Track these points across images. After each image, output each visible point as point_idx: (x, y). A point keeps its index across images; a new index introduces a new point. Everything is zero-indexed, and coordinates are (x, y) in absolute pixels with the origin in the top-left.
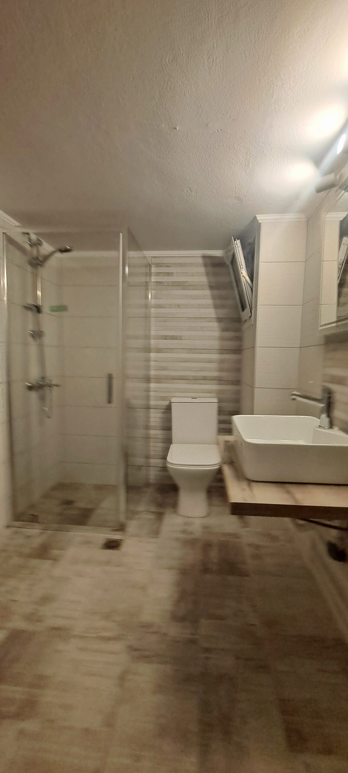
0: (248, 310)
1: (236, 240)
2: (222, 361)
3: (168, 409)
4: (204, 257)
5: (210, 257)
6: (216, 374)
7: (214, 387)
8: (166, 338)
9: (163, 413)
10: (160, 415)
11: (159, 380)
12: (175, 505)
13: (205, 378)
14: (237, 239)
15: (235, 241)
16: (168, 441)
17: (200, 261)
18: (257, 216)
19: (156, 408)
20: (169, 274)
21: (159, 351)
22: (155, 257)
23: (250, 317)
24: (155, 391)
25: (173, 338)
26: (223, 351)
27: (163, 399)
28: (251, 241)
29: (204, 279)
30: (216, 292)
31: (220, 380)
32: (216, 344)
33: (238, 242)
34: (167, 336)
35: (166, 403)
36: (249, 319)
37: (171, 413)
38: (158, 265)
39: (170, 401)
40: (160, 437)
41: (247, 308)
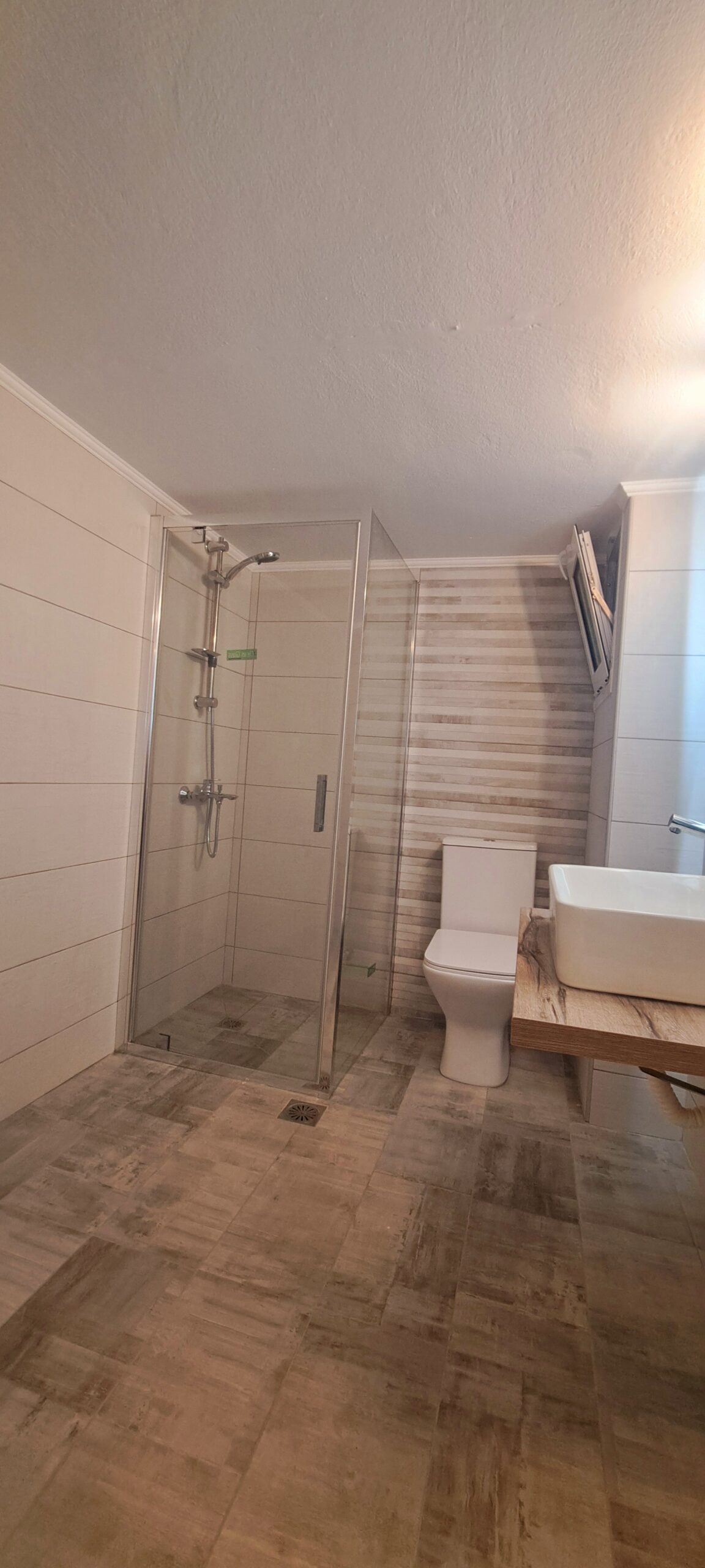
0: (602, 666)
1: (581, 533)
2: (548, 769)
3: (436, 859)
4: (521, 568)
5: (533, 568)
6: (536, 795)
7: (533, 820)
8: (439, 719)
9: (428, 866)
10: (421, 870)
11: (422, 800)
12: (438, 1057)
13: (513, 802)
14: (583, 531)
15: (580, 535)
16: (434, 923)
17: (514, 575)
18: (622, 483)
19: (415, 854)
20: (451, 600)
21: (425, 743)
22: (428, 570)
23: (606, 681)
24: (412, 822)
25: (454, 720)
26: (552, 748)
27: (428, 837)
28: (613, 534)
29: (520, 610)
30: (542, 634)
31: (543, 808)
32: (539, 734)
33: (586, 536)
34: (441, 716)
35: (433, 846)
36: (607, 684)
37: (440, 866)
38: (433, 584)
39: (441, 842)
40: (418, 913)
41: (602, 663)
